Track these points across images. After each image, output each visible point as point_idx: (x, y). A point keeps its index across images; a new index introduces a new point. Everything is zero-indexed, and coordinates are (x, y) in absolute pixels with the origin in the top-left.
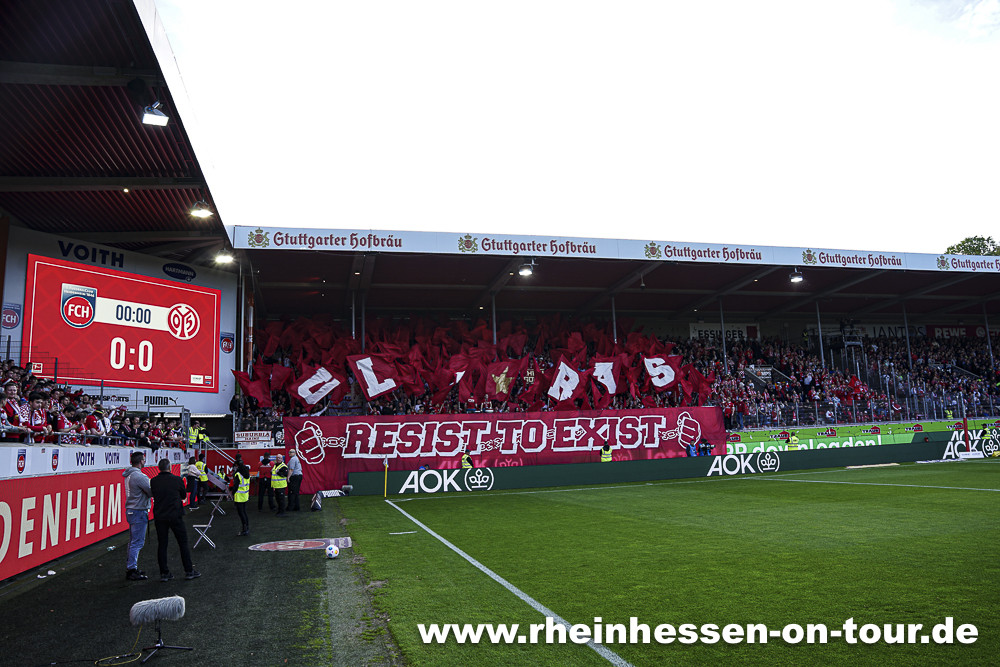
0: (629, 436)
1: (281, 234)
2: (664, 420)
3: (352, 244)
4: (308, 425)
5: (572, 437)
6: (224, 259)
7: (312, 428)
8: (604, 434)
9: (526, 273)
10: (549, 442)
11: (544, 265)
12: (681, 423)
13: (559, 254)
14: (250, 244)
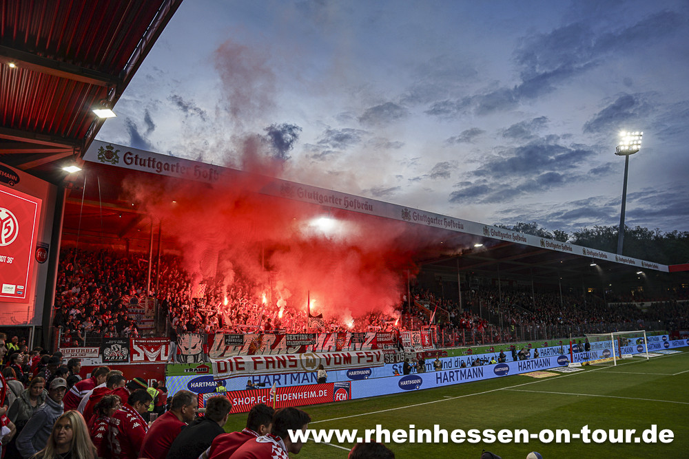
1: (131, 154)
3: (195, 175)
6: (72, 170)
13: (349, 208)
14: (99, 158)
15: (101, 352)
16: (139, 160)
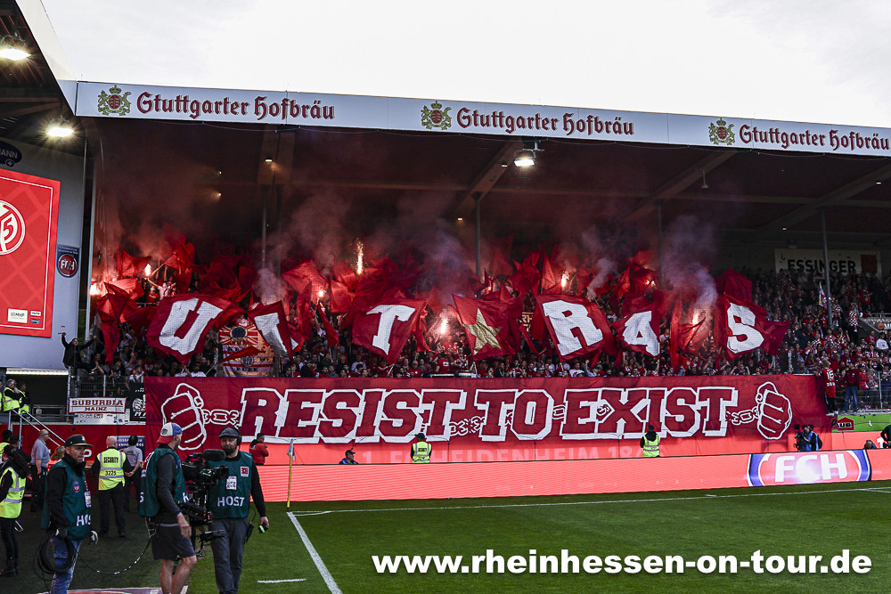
0: (680, 418)
1: (148, 95)
2: (735, 394)
3: (257, 113)
4: (183, 389)
5: (592, 418)
6: (58, 132)
7: (188, 394)
8: (642, 414)
9: (525, 163)
10: (556, 424)
11: (550, 151)
12: (762, 400)
13: (576, 135)
14: (100, 110)
15: (129, 405)
16: (161, 103)
